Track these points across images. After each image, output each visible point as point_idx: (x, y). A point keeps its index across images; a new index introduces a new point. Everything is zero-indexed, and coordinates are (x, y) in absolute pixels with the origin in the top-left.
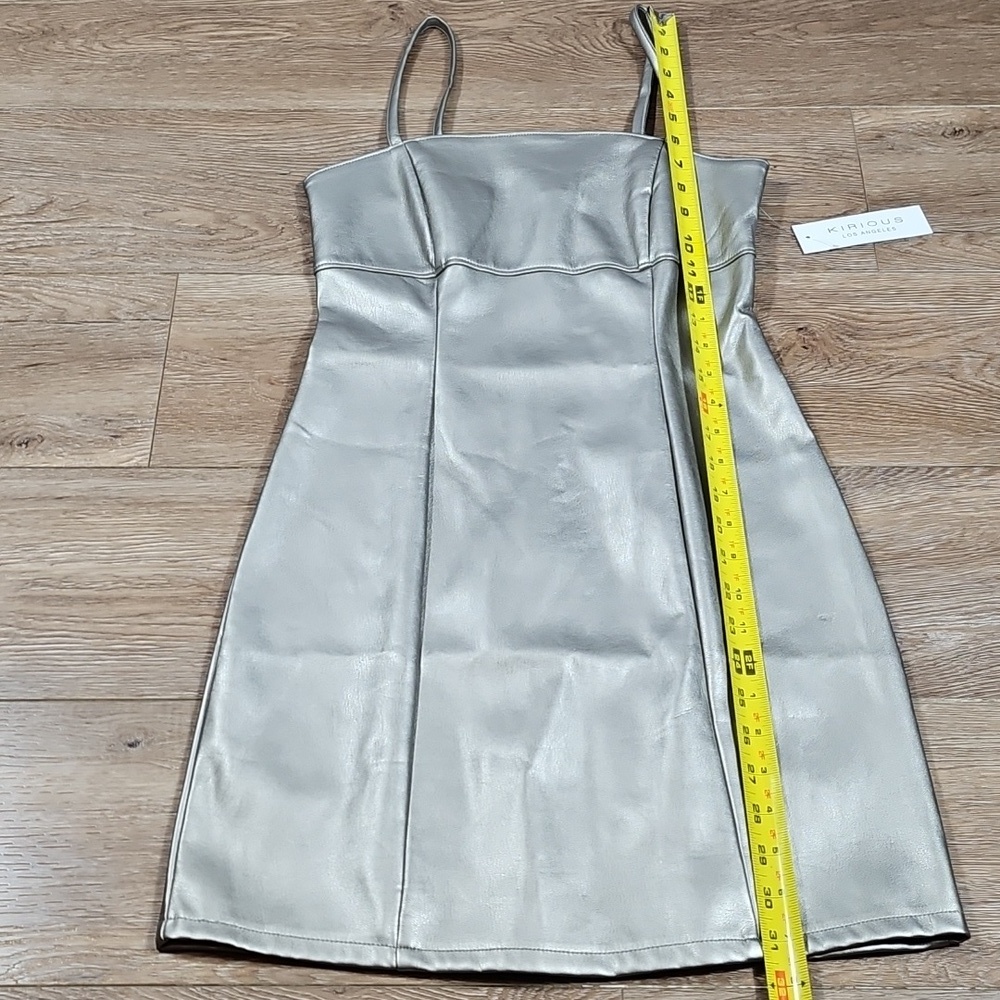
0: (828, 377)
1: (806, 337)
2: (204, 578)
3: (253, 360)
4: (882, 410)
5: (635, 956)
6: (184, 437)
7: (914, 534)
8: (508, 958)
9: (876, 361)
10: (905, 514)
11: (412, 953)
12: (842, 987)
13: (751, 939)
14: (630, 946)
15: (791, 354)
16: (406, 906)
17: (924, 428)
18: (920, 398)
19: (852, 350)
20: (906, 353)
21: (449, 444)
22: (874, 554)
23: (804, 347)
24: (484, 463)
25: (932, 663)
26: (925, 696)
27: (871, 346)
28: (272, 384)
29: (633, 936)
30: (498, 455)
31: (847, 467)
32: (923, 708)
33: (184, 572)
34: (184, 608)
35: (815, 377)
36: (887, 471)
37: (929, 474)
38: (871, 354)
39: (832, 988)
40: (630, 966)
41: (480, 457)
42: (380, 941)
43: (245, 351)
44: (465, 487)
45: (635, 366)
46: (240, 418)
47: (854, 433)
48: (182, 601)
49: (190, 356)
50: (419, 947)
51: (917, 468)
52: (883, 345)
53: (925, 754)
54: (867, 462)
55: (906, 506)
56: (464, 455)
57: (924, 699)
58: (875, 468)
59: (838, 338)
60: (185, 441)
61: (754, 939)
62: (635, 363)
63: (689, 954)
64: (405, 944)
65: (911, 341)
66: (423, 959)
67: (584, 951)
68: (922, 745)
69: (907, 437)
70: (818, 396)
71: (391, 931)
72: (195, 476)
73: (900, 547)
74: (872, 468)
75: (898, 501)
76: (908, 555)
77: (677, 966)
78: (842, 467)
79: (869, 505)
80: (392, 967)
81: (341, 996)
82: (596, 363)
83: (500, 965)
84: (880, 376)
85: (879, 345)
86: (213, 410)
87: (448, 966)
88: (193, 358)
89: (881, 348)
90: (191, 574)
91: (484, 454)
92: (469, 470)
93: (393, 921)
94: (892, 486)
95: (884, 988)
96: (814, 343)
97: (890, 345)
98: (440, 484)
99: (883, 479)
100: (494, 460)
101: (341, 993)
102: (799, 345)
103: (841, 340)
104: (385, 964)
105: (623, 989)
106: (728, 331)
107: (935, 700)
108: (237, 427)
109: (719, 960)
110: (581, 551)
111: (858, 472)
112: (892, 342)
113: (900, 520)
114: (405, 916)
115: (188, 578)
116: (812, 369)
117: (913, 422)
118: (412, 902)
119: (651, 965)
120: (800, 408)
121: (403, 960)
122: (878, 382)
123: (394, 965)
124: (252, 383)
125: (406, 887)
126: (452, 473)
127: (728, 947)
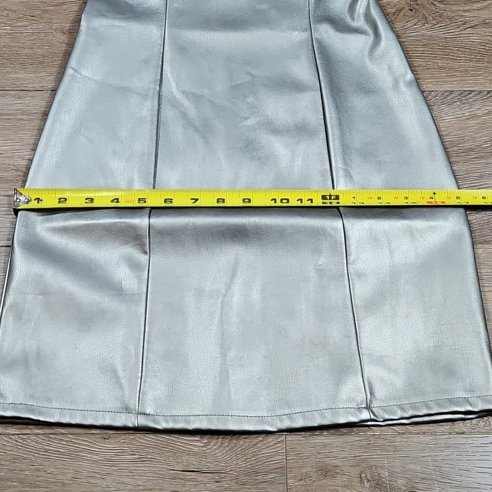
0: (424, 31)
1: (412, 3)
2: (20, 165)
3: (52, 17)
4: (460, 52)
5: (290, 418)
6: (8, 69)
7: (477, 135)
8: (209, 421)
9: (456, 19)
10: (473, 122)
11: (148, 417)
12: (424, 433)
13: (363, 408)
14: (287, 411)
15: (402, 14)
16: (144, 386)
17: (486, 65)
18: (484, 44)
19: (441, 12)
20: (476, 13)
21: (173, 85)
22: (449, 150)
23: (410, 10)
24: (196, 98)
25: (486, 221)
26: (481, 243)
27: (454, 9)
28: (64, 33)
29: (288, 405)
30: (206, 92)
31: (436, 91)
32: (480, 251)
33: (8, 161)
34: (7, 185)
35: (417, 30)
36: (462, 93)
37: (488, 96)
38: (453, 15)
39: (418, 434)
40: (286, 424)
41: (194, 94)
42: (127, 410)
43: (46, 11)
44: (184, 115)
45: (297, 32)
46: (43, 56)
47: (441, 68)
48: (5, 180)
49: (10, 13)
50: (152, 413)
51: (480, 92)
52: (461, 8)
53: (479, 281)
54: (447, 87)
55: (473, 117)
56: (184, 92)
57: (480, 246)
58: (454, 91)
59: (432, 3)
60: (7, 72)
61: (365, 408)
62: (296, 30)
63: (323, 417)
64: (143, 412)
65: (479, 6)
66: (154, 421)
67: (258, 415)
68: (478, 275)
69: (475, 71)
70: (418, 43)
71: (133, 403)
72: (14, 96)
73: (467, 145)
74: (451, 92)
75: (468, 114)
76: (472, 150)
77: (316, 425)
78: (433, 91)
79: (449, 116)
80: (135, 427)
81: (107, 441)
82: (272, 29)
83: (204, 425)
84: (459, 30)
85: (459, 8)
86: (26, 51)
87: (171, 425)
88: (12, 15)
89: (459, 10)
90: (11, 162)
91: (196, 92)
92: (186, 103)
93: (135, 397)
94: (464, 103)
95: (451, 434)
96: (417, 7)
97: (465, 8)
98: (168, 112)
99: (458, 99)
100: (203, 96)
101: (107, 439)
102: (407, 8)
103: (434, 5)
104: (131, 425)
105: (286, 435)
106: (358, 5)
107: (487, 246)
108: (41, 63)
109: (342, 420)
110: (259, 158)
111: (443, 94)
112: (467, 7)
113: (469, 127)
114: (142, 393)
115: (9, 165)
116: (415, 25)
117: (479, 60)
118: (147, 384)
119: (299, 423)
120: (403, 51)
121: (142, 421)
122: (457, 33)
123: (137, 425)
124: (51, 33)
125: (143, 375)
126: (175, 104)
127: (348, 412)
